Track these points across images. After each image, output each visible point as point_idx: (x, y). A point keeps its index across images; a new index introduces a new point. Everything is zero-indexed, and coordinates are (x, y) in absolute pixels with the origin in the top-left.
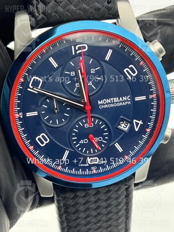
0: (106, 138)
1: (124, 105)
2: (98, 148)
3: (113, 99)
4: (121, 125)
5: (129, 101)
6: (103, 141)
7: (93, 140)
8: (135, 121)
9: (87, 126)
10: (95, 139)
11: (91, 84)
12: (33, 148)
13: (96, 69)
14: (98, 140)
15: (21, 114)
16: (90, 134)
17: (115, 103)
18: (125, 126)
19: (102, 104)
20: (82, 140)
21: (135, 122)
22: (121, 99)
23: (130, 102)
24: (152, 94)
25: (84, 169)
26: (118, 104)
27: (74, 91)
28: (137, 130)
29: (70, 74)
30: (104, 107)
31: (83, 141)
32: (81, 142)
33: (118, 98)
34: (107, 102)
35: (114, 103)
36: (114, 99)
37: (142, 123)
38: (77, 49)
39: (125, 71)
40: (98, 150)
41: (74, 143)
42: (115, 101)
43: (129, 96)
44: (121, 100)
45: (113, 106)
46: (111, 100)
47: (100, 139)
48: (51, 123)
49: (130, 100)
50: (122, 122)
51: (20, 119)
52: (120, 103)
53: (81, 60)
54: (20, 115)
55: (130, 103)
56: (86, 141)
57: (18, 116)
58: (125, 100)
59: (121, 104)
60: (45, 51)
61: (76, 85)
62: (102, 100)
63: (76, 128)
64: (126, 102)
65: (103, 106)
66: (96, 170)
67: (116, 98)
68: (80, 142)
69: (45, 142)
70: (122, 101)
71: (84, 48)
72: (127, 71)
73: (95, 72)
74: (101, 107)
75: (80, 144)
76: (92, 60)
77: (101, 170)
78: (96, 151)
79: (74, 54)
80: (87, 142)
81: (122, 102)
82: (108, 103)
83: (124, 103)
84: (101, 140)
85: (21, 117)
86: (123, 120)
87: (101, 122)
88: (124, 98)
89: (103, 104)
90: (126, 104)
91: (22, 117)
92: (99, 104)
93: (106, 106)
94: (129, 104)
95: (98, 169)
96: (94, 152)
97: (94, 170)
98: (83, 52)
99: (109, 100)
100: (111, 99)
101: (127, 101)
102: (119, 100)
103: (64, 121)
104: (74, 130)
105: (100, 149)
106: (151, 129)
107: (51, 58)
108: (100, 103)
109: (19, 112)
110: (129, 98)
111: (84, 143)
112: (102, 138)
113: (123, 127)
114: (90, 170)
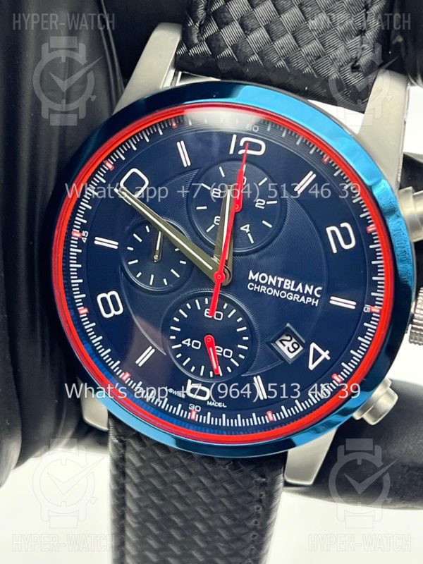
0: (240, 356)
1: (302, 302)
2: (217, 370)
3: (283, 280)
4: (284, 342)
5: (316, 298)
6: (232, 360)
7: (211, 349)
8: (313, 345)
10: (218, 349)
11: (248, 230)
12: (87, 313)
13: (268, 203)
14: (222, 353)
15: (85, 233)
16: (208, 334)
17: (285, 290)
18: (292, 350)
19: (256, 280)
20: (189, 340)
21: (315, 349)
22: (300, 286)
23: (318, 300)
24: (373, 305)
25: (174, 400)
26: (290, 295)
27: (208, 231)
28: (311, 367)
30: (257, 289)
31: (191, 343)
32: (187, 342)
33: (293, 282)
34: (267, 282)
35: (281, 289)
36: (286, 280)
37: (328, 358)
38: (242, 144)
39: (329, 230)
40: (216, 374)
41: (171, 337)
42: (287, 286)
43: (320, 288)
44: (299, 290)
45: (278, 295)
46: (277, 281)
47: (228, 353)
48: (138, 276)
49: (319, 296)
50: (289, 338)
51: (80, 243)
52: (295, 295)
54: (84, 235)
55: (317, 303)
56: (196, 345)
57: (79, 235)
58: (308, 292)
59: (296, 297)
60: (174, 124)
61: (215, 220)
62: (258, 274)
63: (186, 310)
64: (308, 298)
65: (257, 286)
66: (198, 413)
67: (289, 281)
69: (113, 312)
70: (301, 291)
71: (258, 148)
72: (333, 233)
74: (251, 286)
75: (182, 344)
76: (266, 179)
77: (208, 419)
79: (231, 152)
80: (198, 346)
81: (301, 295)
82: (269, 283)
83: (303, 297)
84: (229, 355)
85: (84, 240)
86: (290, 333)
87: (241, 319)
88: (307, 287)
89: (258, 283)
90: (307, 301)
91: (85, 242)
92: (250, 278)
93: (263, 289)
94: (315, 304)
95: (203, 413)
96: (206, 375)
97: (194, 413)
98: (247, 154)
99: (274, 280)
100: (279, 279)
101: (313, 296)
102: (295, 287)
103: (166, 283)
104: (181, 311)
105: (221, 374)
106: (343, 379)
107: (182, 142)
108: (253, 278)
109: (83, 227)
110: (318, 292)
111: (191, 346)
112: (232, 352)
113: (288, 348)
114: (185, 408)
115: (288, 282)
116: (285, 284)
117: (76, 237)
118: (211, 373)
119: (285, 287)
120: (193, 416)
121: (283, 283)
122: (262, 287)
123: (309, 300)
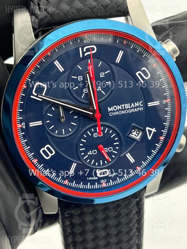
0: (117, 148)
1: (136, 111)
2: (108, 159)
3: (124, 105)
4: (132, 133)
6: (113, 151)
7: (103, 151)
8: (147, 128)
9: (96, 136)
10: (105, 150)
11: (100, 90)
12: (37, 161)
13: (106, 73)
14: (108, 150)
15: (23, 124)
16: (99, 145)
18: (137, 135)
19: (112, 110)
20: (91, 151)
21: (148, 130)
22: (133, 104)
23: (142, 108)
24: (166, 99)
25: (93, 182)
26: (129, 111)
27: (82, 97)
28: (150, 138)
29: (77, 78)
30: (114, 114)
31: (92, 152)
32: (90, 153)
33: (129, 104)
35: (125, 109)
37: (155, 131)
38: (85, 50)
39: (137, 74)
40: (108, 161)
41: (82, 154)
42: (127, 107)
43: (142, 102)
44: (133, 106)
45: (124, 113)
46: (122, 107)
47: (110, 149)
48: (56, 133)
49: (142, 105)
50: (133, 130)
51: (22, 130)
52: (132, 110)
53: (89, 63)
54: (23, 125)
55: (142, 109)
56: (95, 152)
57: (20, 126)
58: (137, 106)
59: (133, 110)
60: (49, 54)
61: (84, 91)
62: (112, 107)
63: (84, 138)
66: (105, 183)
68: (88, 154)
69: (50, 155)
70: (134, 107)
71: (93, 49)
72: (139, 74)
73: (104, 76)
74: (111, 114)
76: (101, 62)
77: (111, 183)
78: (106, 163)
79: (81, 56)
81: (134, 108)
82: (118, 109)
83: (136, 109)
84: (111, 150)
85: (24, 127)
86: (134, 128)
87: (111, 131)
88: (136, 103)
89: (114, 111)
90: (138, 110)
91: (24, 128)
92: (109, 111)
93: (117, 113)
94: (142, 110)
95: (108, 182)
96: (104, 164)
97: (104, 184)
99: (120, 107)
100: (122, 105)
101: (140, 106)
102: (131, 106)
103: (71, 130)
104: (82, 140)
105: (111, 160)
106: (164, 137)
107: (56, 61)
108: (111, 110)
109: (21, 122)
110: (141, 104)
111: (92, 154)
112: (112, 148)
113: (135, 135)
114: (99, 183)
115: (127, 105)
116: (126, 106)
117: (19, 127)
118: (106, 162)
119: (126, 108)
120: (104, 185)
121: (124, 106)
122: (116, 112)
123: (138, 109)
